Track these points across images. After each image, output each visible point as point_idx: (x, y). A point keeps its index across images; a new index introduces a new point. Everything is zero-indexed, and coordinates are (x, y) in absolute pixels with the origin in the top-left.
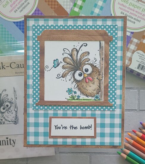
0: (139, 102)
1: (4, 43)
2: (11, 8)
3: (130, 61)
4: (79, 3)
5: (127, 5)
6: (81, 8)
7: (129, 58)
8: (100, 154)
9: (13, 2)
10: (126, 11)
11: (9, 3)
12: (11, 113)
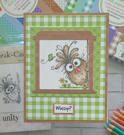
0: (122, 85)
1: (9, 36)
2: (15, 7)
3: (115, 51)
4: (72, 2)
5: (113, 4)
6: (73, 6)
7: (114, 48)
8: (89, 128)
9: (16, 1)
10: (111, 9)
11: (13, 2)
12: (15, 94)
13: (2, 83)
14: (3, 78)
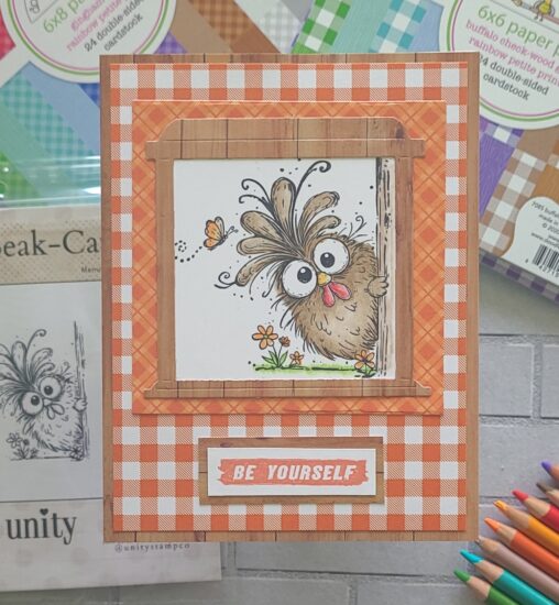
0: (539, 386)
2: (74, 34)
3: (506, 234)
5: (501, 32)
6: (330, 36)
7: (504, 223)
8: (388, 578)
10: (494, 51)
11: (67, 15)
12: (63, 416)
13: (5, 370)
14: (13, 347)
